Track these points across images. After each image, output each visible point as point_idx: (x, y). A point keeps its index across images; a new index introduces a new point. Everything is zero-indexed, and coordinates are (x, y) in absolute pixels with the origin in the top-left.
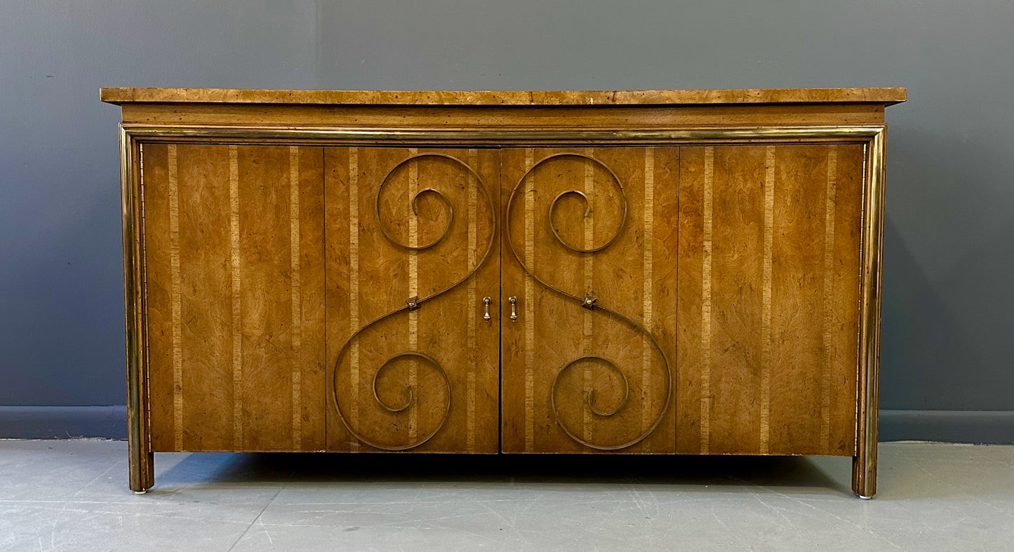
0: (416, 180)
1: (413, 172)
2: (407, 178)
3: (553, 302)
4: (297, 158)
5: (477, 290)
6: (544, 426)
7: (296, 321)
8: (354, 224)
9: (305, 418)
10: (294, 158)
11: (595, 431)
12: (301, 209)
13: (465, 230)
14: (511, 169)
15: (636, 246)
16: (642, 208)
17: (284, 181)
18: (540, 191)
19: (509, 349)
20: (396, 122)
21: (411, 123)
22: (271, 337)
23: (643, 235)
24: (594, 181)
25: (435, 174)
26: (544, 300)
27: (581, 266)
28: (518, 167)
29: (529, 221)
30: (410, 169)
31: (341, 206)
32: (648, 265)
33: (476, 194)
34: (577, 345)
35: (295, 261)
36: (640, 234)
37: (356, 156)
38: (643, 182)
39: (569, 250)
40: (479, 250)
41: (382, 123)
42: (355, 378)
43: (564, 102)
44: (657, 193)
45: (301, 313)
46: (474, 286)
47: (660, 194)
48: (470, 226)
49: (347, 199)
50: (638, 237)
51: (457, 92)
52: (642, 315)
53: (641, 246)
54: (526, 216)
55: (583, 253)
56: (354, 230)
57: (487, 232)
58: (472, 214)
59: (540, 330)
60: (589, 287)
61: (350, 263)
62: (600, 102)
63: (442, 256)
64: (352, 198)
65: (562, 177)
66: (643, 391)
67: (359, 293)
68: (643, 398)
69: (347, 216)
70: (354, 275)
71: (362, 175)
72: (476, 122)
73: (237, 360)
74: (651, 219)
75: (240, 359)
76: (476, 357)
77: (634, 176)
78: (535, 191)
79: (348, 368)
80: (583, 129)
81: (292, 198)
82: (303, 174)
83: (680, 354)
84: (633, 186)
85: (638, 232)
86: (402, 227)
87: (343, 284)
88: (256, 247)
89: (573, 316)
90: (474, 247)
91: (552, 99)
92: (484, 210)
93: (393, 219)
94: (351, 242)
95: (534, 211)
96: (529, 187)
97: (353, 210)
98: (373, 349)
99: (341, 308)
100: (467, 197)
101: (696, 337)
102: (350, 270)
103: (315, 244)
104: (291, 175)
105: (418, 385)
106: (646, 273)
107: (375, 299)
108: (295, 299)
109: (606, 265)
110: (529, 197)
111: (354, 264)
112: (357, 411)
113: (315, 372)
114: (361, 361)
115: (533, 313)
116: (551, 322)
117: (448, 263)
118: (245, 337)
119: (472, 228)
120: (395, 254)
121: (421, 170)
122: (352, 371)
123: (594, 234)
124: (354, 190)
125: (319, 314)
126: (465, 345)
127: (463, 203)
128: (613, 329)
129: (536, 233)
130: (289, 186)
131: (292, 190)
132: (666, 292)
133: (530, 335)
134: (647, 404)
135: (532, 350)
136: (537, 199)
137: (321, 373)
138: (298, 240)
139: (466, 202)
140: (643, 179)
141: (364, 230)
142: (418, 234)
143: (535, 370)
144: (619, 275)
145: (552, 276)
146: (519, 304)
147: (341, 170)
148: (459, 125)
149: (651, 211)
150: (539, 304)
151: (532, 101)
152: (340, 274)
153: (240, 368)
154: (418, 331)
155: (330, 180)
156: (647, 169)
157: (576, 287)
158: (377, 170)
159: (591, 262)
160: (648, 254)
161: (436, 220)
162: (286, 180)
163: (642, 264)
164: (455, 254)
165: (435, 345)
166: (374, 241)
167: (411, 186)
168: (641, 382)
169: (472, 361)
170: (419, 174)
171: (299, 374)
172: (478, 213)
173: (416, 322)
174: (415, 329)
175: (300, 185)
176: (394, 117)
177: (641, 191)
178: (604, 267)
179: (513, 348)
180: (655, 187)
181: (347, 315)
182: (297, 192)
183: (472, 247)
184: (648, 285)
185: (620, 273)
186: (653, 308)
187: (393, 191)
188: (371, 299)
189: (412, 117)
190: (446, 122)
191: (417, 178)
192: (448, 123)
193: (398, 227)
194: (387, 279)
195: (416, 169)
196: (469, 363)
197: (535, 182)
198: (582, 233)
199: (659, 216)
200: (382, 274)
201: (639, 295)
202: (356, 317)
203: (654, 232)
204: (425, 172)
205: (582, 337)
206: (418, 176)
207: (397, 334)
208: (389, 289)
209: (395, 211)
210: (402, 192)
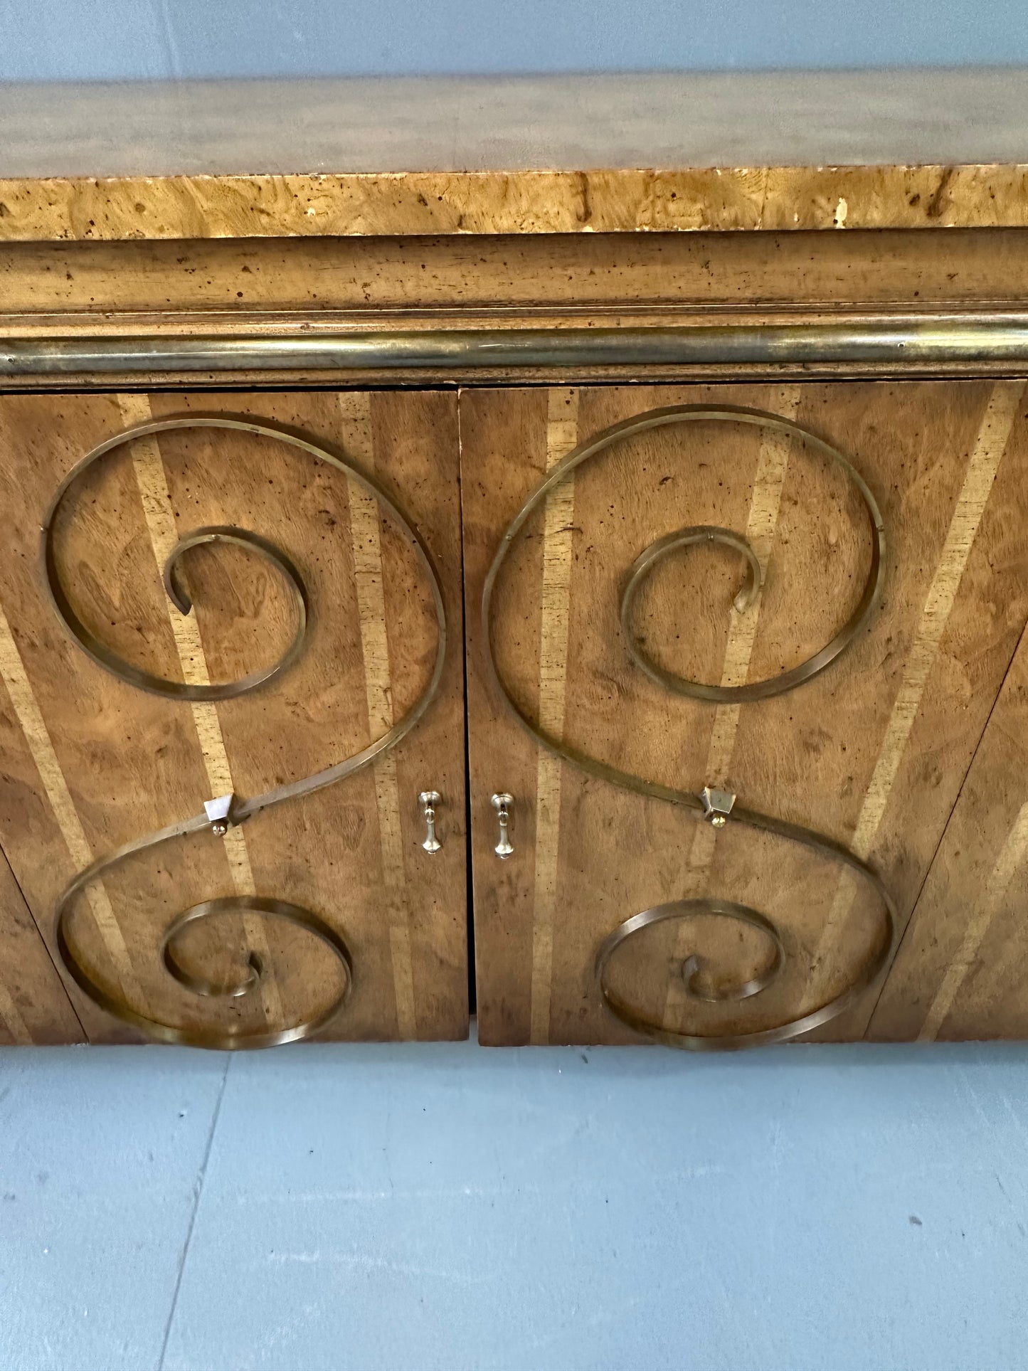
0: (166, 502)
1: (149, 478)
2: (133, 496)
5: (399, 779)
6: (575, 1010)
9: (24, 1002)
11: (690, 1015)
13: (350, 637)
14: (497, 461)
15: (879, 677)
16: (925, 577)
18: (596, 532)
19: (492, 891)
20: (41, 299)
21: (100, 298)
23: (907, 650)
24: (785, 497)
25: (227, 481)
26: (590, 800)
27: (702, 727)
28: (521, 453)
29: (553, 617)
30: (137, 465)
32: (901, 724)
33: (376, 538)
34: (668, 885)
36: (901, 645)
38: (954, 498)
39: (674, 683)
40: (398, 688)
42: (115, 940)
43: (724, 218)
44: (988, 531)
46: (392, 770)
47: (996, 534)
48: (364, 628)
50: (890, 655)
51: (260, 180)
52: (852, 827)
53: (895, 679)
54: (544, 602)
55: (714, 693)
57: (421, 643)
58: (370, 595)
59: (573, 855)
60: (718, 772)
61: (21, 726)
62: (876, 217)
63: (288, 704)
65: (675, 484)
66: (817, 956)
67: (70, 790)
68: (813, 968)
70: (43, 754)
72: (356, 292)
74: (945, 607)
76: (407, 903)
77: (924, 481)
78: (576, 530)
79: (92, 925)
80: (780, 320)
83: (929, 895)
84: (915, 512)
85: (895, 640)
86: (151, 637)
87: (19, 773)
89: (667, 832)
90: (383, 680)
91: (672, 207)
92: (408, 583)
93: (117, 616)
94: (5, 676)
95: (571, 588)
96: (557, 518)
99: (33, 822)
100: (347, 550)
101: (982, 866)
102: (25, 740)
105: (272, 951)
106: (889, 739)
107: (119, 802)
109: (779, 723)
110: (557, 548)
111: (32, 726)
112: (138, 990)
113: (16, 935)
114: (120, 915)
115: (556, 828)
116: (605, 843)
117: (309, 719)
119: (375, 636)
120: (147, 704)
121: (177, 468)
122: (105, 931)
123: (756, 646)
126: (380, 880)
127: (337, 565)
128: (765, 853)
129: (575, 649)
132: (933, 780)
133: (547, 869)
134: (819, 975)
135: (551, 893)
136: (582, 554)
137: (30, 935)
139: (349, 563)
140: (951, 493)
141: (33, 645)
142: (206, 651)
143: (559, 927)
144: (810, 743)
145: (618, 749)
146: (522, 809)
148: (289, 305)
149: (950, 586)
150: (573, 813)
151: (586, 216)
154: (251, 861)
156: (976, 458)
157: (684, 772)
158: (21, 473)
159: (735, 717)
160: (910, 696)
161: (256, 614)
163: (885, 720)
164: (327, 699)
165: (303, 884)
166: (72, 672)
167: (151, 520)
168: (814, 941)
169: (398, 909)
170: (170, 481)
172: (387, 593)
173: (243, 844)
174: (243, 857)
177: (936, 525)
178: (772, 725)
179: (504, 891)
180: (988, 515)
181: (52, 832)
183: (377, 679)
184: (889, 767)
185: (815, 740)
186: (886, 812)
187: (96, 535)
188: (108, 801)
189: (98, 276)
190: (240, 294)
191: (166, 492)
192: (245, 299)
193: (137, 636)
194: (138, 759)
195: (159, 465)
196: (392, 912)
197: (580, 503)
198: (720, 643)
199: (972, 601)
200: (122, 748)
201: (855, 786)
202: (78, 837)
203: (945, 641)
204: (189, 473)
205: (683, 869)
206: (170, 489)
207: (196, 866)
208: (152, 779)
209: (118, 592)
210: (125, 539)
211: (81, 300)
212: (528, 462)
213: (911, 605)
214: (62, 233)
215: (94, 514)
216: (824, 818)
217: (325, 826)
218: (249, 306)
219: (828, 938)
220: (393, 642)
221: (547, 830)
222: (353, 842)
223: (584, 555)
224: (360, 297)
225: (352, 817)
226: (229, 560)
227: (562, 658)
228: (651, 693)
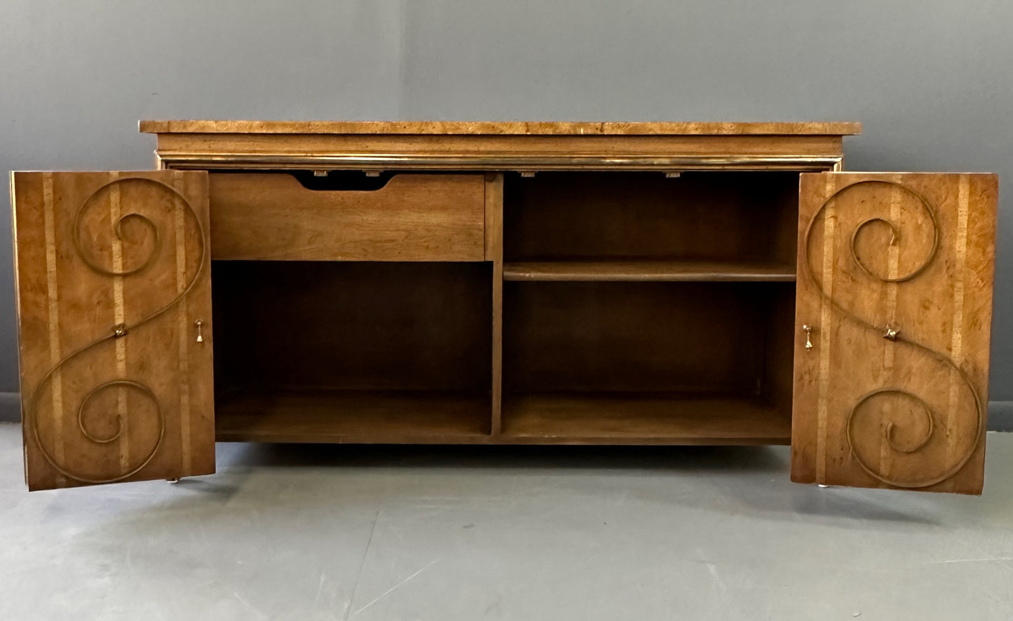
3: (850, 332)
6: (838, 458)
11: (893, 466)
14: (811, 194)
15: (946, 277)
16: (954, 237)
18: (841, 217)
19: (801, 378)
23: (954, 266)
24: (901, 208)
26: (842, 329)
27: (884, 295)
28: (818, 193)
29: (827, 249)
32: (959, 297)
34: (876, 378)
36: (951, 264)
38: (956, 210)
39: (871, 275)
44: (971, 221)
47: (974, 222)
50: (948, 268)
52: (950, 350)
53: (952, 278)
54: (825, 243)
55: (886, 282)
59: (836, 359)
60: (892, 318)
65: (866, 203)
66: (949, 428)
68: (948, 436)
74: (963, 249)
77: (945, 204)
78: (835, 217)
84: (945, 215)
85: (948, 261)
89: (873, 348)
95: (834, 238)
96: (829, 213)
106: (957, 305)
109: (912, 295)
110: (829, 224)
115: (829, 343)
116: (848, 352)
123: (899, 262)
128: (915, 361)
129: (835, 262)
132: (978, 326)
133: (825, 364)
134: (952, 441)
135: (827, 380)
140: (956, 207)
143: (830, 401)
144: (925, 306)
145: (852, 304)
146: (815, 332)
149: (964, 241)
150: (836, 334)
156: (961, 196)
157: (878, 317)
159: (895, 292)
160: (959, 285)
163: (952, 296)
168: (946, 418)
177: (953, 219)
178: (909, 297)
179: (807, 377)
180: (970, 216)
184: (959, 319)
185: (927, 304)
186: (962, 342)
197: (836, 208)
198: (886, 261)
199: (973, 246)
201: (947, 327)
203: (967, 262)
205: (882, 369)
212: (820, 195)
213: (951, 248)
216: (937, 345)
219: (952, 414)
221: (825, 344)
223: (838, 226)
227: (831, 264)
228: (862, 279)
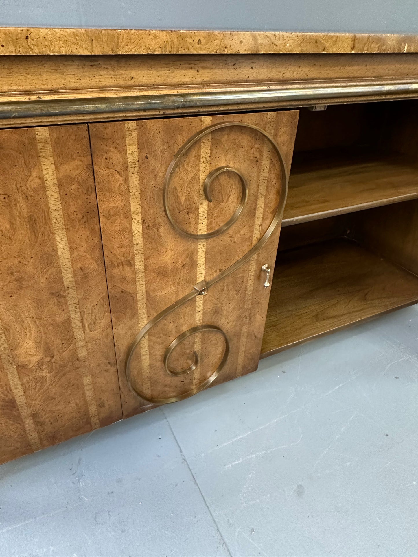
0: (208, 159)
1: (205, 149)
2: (198, 157)
4: (49, 146)
5: (257, 261)
7: (79, 335)
8: (137, 223)
9: (101, 405)
10: (44, 147)
12: (67, 217)
13: (253, 206)
17: (34, 182)
20: (187, 80)
21: (206, 79)
22: (53, 357)
25: (229, 149)
30: (202, 144)
31: (119, 203)
33: (268, 166)
35: (68, 277)
37: (135, 134)
40: (263, 224)
41: (169, 80)
42: (146, 361)
45: (84, 327)
46: (256, 258)
48: (258, 202)
49: (126, 193)
56: (137, 228)
57: (273, 205)
58: (262, 190)
61: (135, 265)
63: (230, 237)
64: (133, 191)
67: (146, 292)
69: (128, 215)
70: (140, 277)
71: (143, 161)
72: (280, 76)
73: (16, 388)
75: (19, 387)
76: (249, 314)
79: (139, 357)
81: (51, 203)
82: (62, 169)
86: (191, 216)
87: (128, 288)
88: (12, 274)
90: (260, 222)
91: (372, 46)
92: (274, 182)
93: (181, 208)
94: (135, 243)
97: (135, 206)
98: (161, 335)
99: (128, 310)
100: (259, 171)
102: (135, 272)
103: (91, 254)
104: (45, 172)
105: (202, 349)
107: (163, 293)
108: (75, 316)
111: (139, 265)
112: (149, 384)
113: (106, 371)
114: (150, 348)
117: (235, 242)
118: (21, 368)
119: (261, 204)
120: (182, 245)
121: (215, 144)
122: (143, 358)
124: (134, 180)
125: (104, 322)
127: (255, 179)
130: (43, 188)
131: (49, 193)
137: (113, 369)
138: (67, 253)
139: (259, 176)
141: (148, 226)
142: (208, 219)
147: (115, 157)
148: (261, 81)
151: (353, 48)
152: (124, 279)
153: (22, 393)
154: (204, 309)
155: (101, 171)
158: (163, 151)
161: (227, 201)
162: (37, 180)
164: (242, 232)
165: (218, 315)
166: (160, 236)
167: (202, 167)
169: (246, 318)
170: (212, 150)
171: (89, 377)
172: (267, 187)
173: (202, 302)
174: (201, 308)
175: (60, 185)
176: (184, 72)
181: (135, 314)
182: (56, 195)
183: (258, 221)
187: (182, 175)
188: (159, 293)
189: (207, 71)
190: (248, 77)
191: (209, 155)
192: (250, 79)
193: (187, 216)
194: (175, 271)
195: (209, 144)
196: (244, 319)
200: (170, 268)
202: (144, 314)
204: (218, 147)
206: (211, 153)
207: (184, 316)
208: (177, 280)
209: (184, 199)
210: (192, 175)
211: (199, 80)
214: (215, 51)
215: (183, 166)
217: (231, 287)
218: (250, 81)
220: (266, 206)
222: (238, 291)
224: (281, 78)
225: (240, 280)
226: (223, 180)
